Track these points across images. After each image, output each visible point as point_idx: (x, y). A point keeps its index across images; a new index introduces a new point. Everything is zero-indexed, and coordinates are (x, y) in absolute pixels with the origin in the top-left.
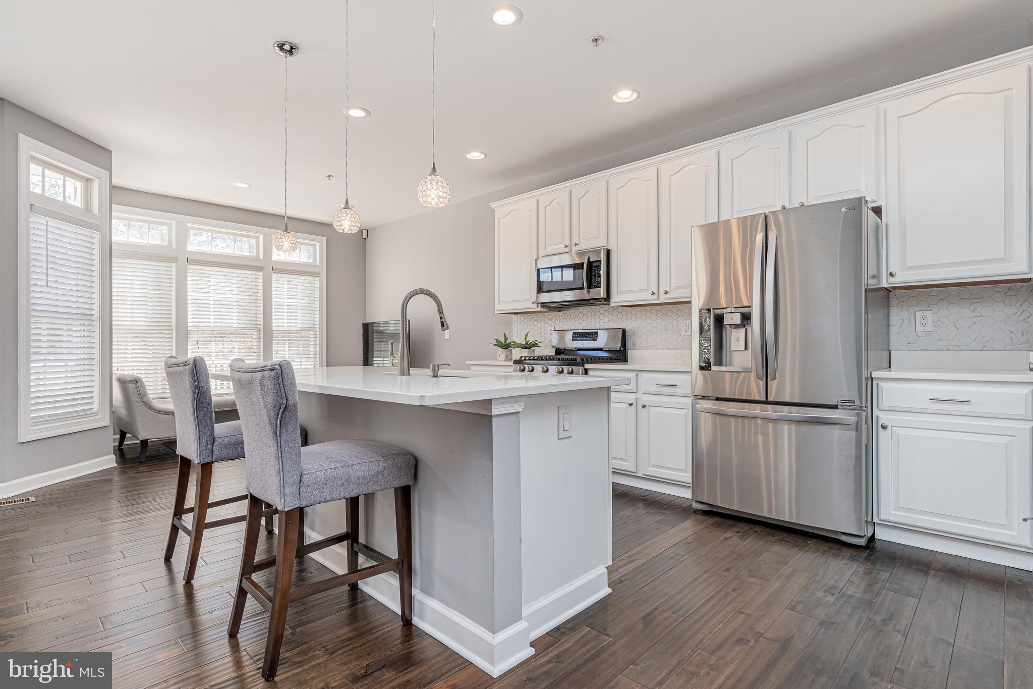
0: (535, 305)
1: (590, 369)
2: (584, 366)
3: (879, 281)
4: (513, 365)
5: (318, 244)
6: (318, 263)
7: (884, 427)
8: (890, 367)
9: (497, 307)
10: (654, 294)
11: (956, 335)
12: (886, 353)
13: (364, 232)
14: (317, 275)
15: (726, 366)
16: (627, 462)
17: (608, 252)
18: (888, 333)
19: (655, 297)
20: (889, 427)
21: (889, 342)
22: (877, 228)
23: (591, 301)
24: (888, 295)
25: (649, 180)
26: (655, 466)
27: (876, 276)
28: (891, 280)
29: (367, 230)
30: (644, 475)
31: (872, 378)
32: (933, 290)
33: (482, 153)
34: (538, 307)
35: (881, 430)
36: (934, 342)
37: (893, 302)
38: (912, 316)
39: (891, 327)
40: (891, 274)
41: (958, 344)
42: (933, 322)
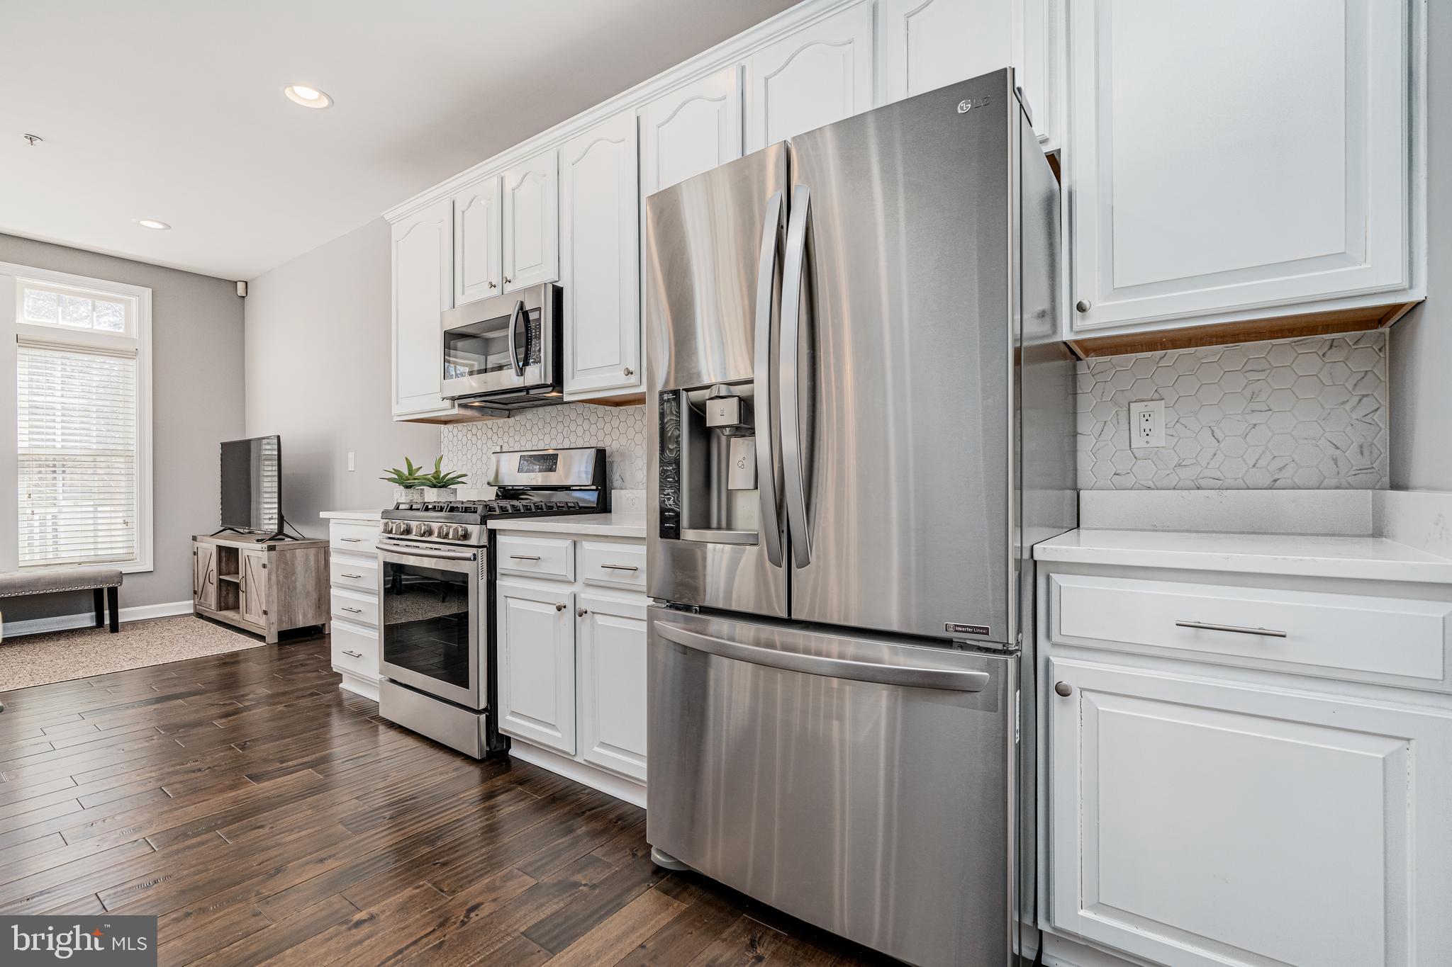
0: (448, 403)
1: (500, 530)
2: (486, 524)
3: (1055, 328)
4: (380, 519)
5: (134, 300)
6: (135, 335)
7: (1063, 692)
8: (1078, 526)
9: (396, 410)
10: (629, 373)
11: (1215, 454)
12: (1069, 494)
13: (241, 286)
14: (132, 354)
15: (719, 528)
16: (557, 730)
17: (558, 294)
18: (1074, 452)
19: (633, 379)
20: (1076, 694)
21: (1075, 470)
22: (1050, 203)
23: (532, 392)
24: (1075, 368)
25: (623, 140)
26: (603, 745)
27: (1050, 315)
28: (1080, 323)
29: (246, 283)
30: (585, 760)
31: (1035, 562)
32: (1166, 353)
33: (324, 93)
34: (453, 406)
35: (1055, 697)
36: (1168, 472)
37: (1086, 383)
38: (1123, 414)
39: (1079, 438)
40: (1081, 308)
41: (1218, 475)
42: (1166, 425)
